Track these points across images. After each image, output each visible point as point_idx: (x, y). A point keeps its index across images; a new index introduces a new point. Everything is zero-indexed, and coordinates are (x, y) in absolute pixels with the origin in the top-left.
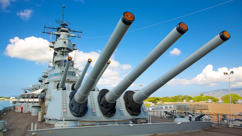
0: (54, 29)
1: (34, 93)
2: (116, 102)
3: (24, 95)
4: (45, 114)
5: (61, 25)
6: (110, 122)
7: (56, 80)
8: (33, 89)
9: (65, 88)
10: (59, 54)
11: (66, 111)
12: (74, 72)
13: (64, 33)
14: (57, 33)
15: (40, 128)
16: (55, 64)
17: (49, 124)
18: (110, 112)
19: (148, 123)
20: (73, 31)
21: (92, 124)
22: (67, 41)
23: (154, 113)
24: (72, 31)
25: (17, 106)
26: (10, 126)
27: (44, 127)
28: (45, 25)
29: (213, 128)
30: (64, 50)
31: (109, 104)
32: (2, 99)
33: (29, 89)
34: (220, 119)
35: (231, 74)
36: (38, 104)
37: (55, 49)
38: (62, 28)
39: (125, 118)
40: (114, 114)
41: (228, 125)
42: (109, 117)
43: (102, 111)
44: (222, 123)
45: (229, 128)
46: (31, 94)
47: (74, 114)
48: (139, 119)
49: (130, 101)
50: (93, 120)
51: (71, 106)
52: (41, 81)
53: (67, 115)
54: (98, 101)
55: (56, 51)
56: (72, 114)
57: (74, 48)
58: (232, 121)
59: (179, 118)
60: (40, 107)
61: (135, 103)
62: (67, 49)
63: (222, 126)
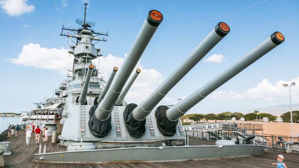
0: (75, 30)
1: (49, 108)
2: (146, 119)
3: (37, 111)
4: (60, 134)
5: (83, 26)
6: (139, 144)
7: (76, 93)
8: (48, 104)
9: (86, 102)
10: (80, 62)
11: (84, 130)
12: (98, 83)
13: (86, 36)
14: (78, 36)
15: (52, 151)
16: (75, 73)
17: (64, 146)
18: (138, 132)
19: (186, 146)
20: (97, 34)
21: (116, 146)
22: (90, 46)
23: (193, 134)
24: (95, 33)
25: (28, 124)
26: (16, 149)
27: (57, 150)
28: (63, 26)
29: (266, 153)
30: (87, 56)
31: (136, 121)
32: (12, 115)
33: (43, 103)
34: (275, 143)
35: (293, 85)
36: (53, 122)
37: (75, 55)
38: (83, 30)
39: (156, 139)
40: (143, 134)
41: (285, 150)
42: (138, 138)
43: (129, 130)
44: (278, 147)
45: (286, 153)
46: (46, 109)
47: (95, 134)
48: (175, 140)
49: (163, 118)
50: (117, 142)
51: (91, 124)
52: (58, 94)
53: (85, 135)
54: (124, 118)
55: (76, 58)
56: (92, 134)
57: (99, 54)
58: (290, 145)
59: (224, 139)
60: (55, 125)
61: (168, 121)
62: (90, 55)
63: (278, 151)
